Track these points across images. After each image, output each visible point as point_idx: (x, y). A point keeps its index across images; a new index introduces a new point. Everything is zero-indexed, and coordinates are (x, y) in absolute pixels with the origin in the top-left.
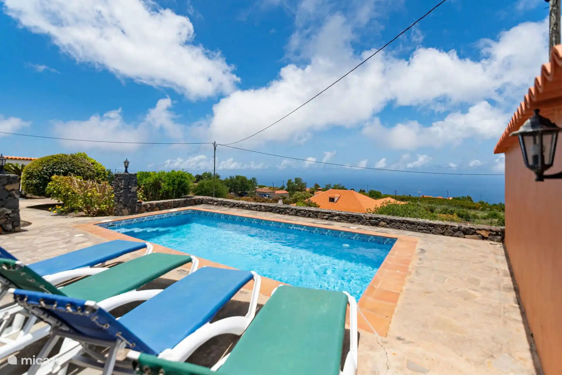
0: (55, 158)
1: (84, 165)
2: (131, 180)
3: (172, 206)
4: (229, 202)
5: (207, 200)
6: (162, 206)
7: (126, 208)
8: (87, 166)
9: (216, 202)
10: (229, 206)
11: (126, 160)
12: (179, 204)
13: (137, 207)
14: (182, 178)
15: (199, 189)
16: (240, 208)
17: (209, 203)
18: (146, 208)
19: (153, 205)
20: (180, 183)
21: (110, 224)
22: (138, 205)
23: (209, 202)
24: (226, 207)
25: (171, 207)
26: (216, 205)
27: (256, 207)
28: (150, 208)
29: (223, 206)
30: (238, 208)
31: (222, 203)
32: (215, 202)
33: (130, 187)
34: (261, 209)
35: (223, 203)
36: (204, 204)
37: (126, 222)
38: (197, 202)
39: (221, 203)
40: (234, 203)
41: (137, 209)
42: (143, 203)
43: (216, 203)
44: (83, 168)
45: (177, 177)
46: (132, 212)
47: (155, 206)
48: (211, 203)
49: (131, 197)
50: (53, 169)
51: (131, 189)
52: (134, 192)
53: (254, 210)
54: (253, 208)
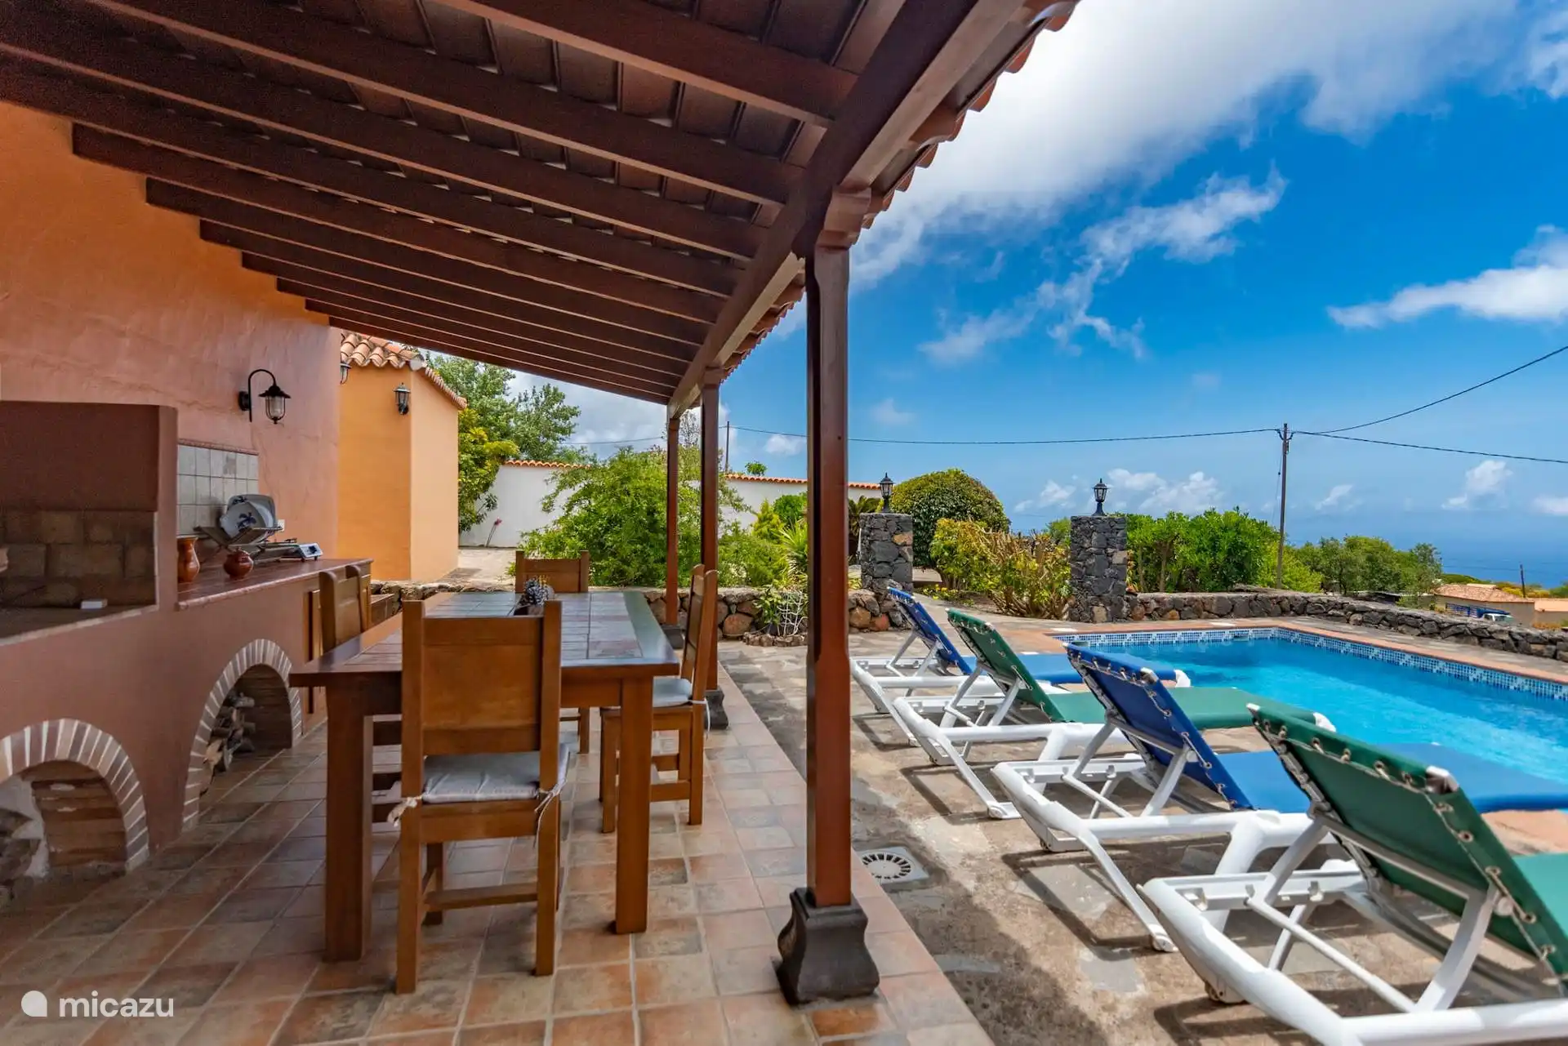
3: (1215, 610)
4: (1419, 618)
5: (1323, 603)
6: (1186, 609)
7: (1101, 605)
9: (1362, 612)
10: (1418, 631)
11: (1098, 482)
12: (1234, 606)
13: (1125, 603)
14: (1239, 533)
16: (1466, 642)
17: (1333, 615)
18: (1146, 608)
19: (1165, 603)
20: (1235, 548)
21: (1076, 639)
22: (1128, 600)
23: (1330, 612)
24: (1401, 632)
25: (1210, 612)
26: (1359, 623)
28: (1156, 609)
29: (1390, 626)
30: (1457, 642)
31: (1384, 619)
32: (1355, 611)
33: (1110, 550)
35: (1388, 617)
36: (1309, 614)
38: (1287, 608)
39: (1381, 616)
40: (1437, 623)
41: (1125, 609)
42: (1140, 596)
43: (1358, 617)
45: (1225, 530)
46: (1115, 617)
47: (1169, 606)
48: (1339, 616)
49: (1112, 576)
52: (1119, 564)
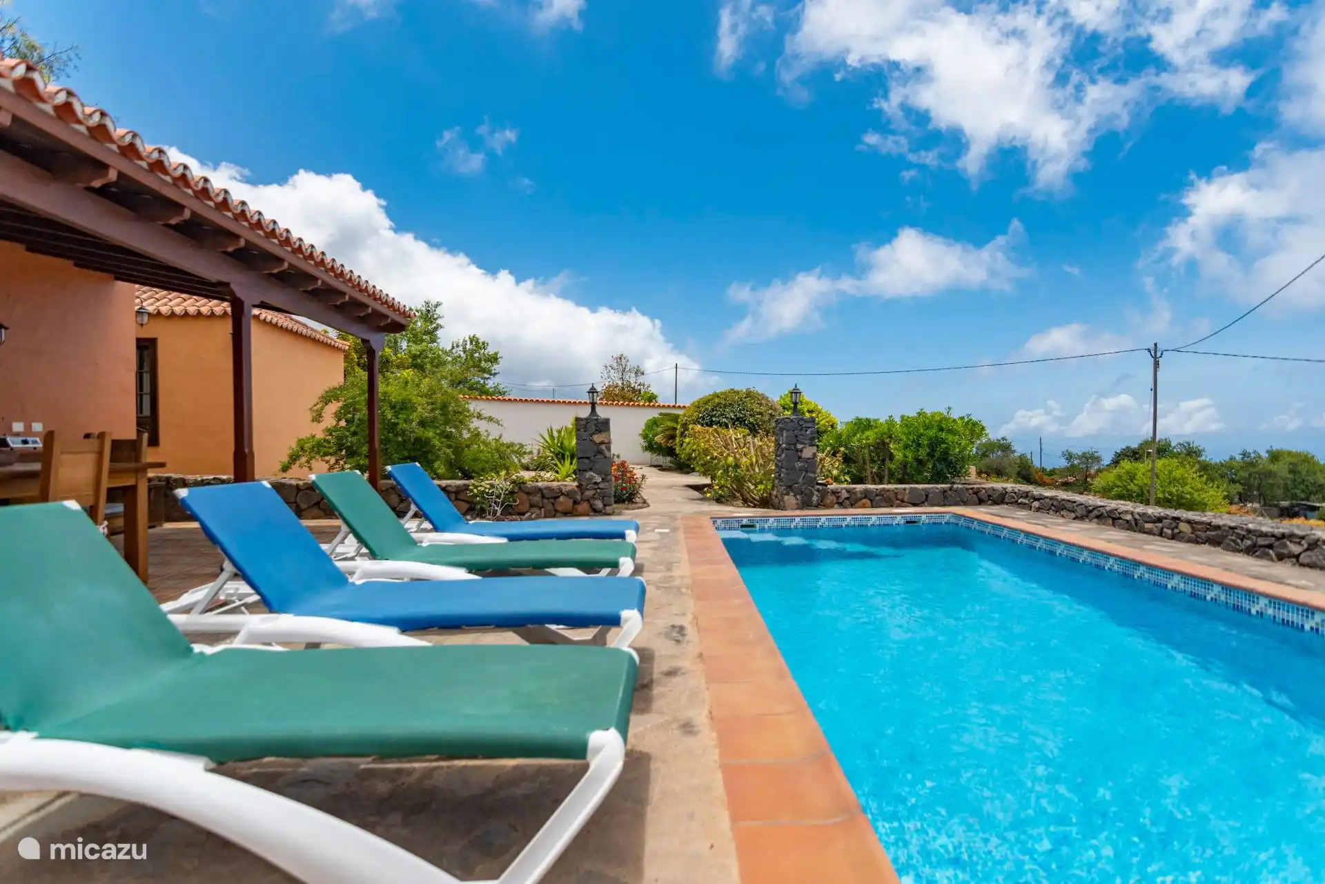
0: (718, 397)
1: (763, 409)
2: (803, 432)
3: (906, 499)
4: (1075, 502)
5: (1015, 493)
6: (878, 498)
7: (792, 494)
8: (770, 412)
9: (1038, 500)
10: (1073, 515)
11: (794, 387)
12: (927, 496)
13: (816, 493)
14: (941, 430)
15: (1119, 483)
16: (1104, 524)
17: (1020, 503)
18: (838, 498)
19: (855, 493)
20: (934, 444)
21: (745, 522)
22: (818, 490)
23: (1019, 501)
24: (1063, 516)
25: (902, 501)
26: (1038, 509)
27: (1160, 525)
28: (847, 499)
29: (1057, 512)
30: (1098, 524)
31: (1052, 505)
32: (1036, 499)
33: (799, 446)
34: (1176, 531)
35: (1055, 503)
36: (1007, 504)
37: (778, 521)
38: (984, 497)
39: (1051, 503)
40: (1086, 507)
41: (815, 498)
42: (834, 486)
43: (1036, 504)
44: (761, 414)
45: (927, 428)
46: (806, 504)
47: (859, 496)
48: (1025, 504)
49: (801, 470)
50: (712, 416)
51: (801, 451)
52: (809, 459)
53: (1150, 532)
54: (1148, 526)
